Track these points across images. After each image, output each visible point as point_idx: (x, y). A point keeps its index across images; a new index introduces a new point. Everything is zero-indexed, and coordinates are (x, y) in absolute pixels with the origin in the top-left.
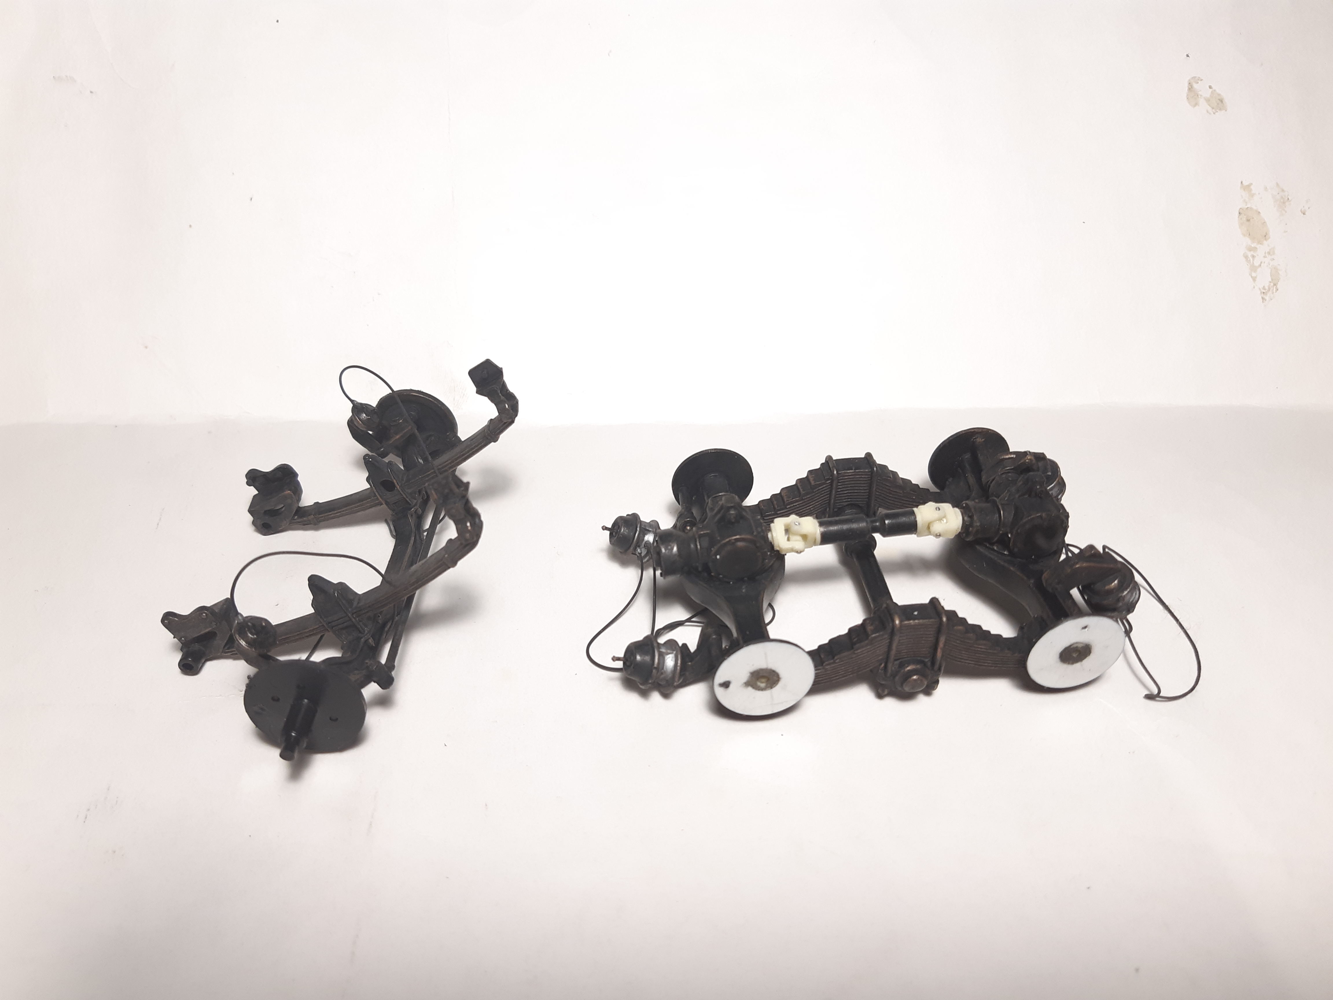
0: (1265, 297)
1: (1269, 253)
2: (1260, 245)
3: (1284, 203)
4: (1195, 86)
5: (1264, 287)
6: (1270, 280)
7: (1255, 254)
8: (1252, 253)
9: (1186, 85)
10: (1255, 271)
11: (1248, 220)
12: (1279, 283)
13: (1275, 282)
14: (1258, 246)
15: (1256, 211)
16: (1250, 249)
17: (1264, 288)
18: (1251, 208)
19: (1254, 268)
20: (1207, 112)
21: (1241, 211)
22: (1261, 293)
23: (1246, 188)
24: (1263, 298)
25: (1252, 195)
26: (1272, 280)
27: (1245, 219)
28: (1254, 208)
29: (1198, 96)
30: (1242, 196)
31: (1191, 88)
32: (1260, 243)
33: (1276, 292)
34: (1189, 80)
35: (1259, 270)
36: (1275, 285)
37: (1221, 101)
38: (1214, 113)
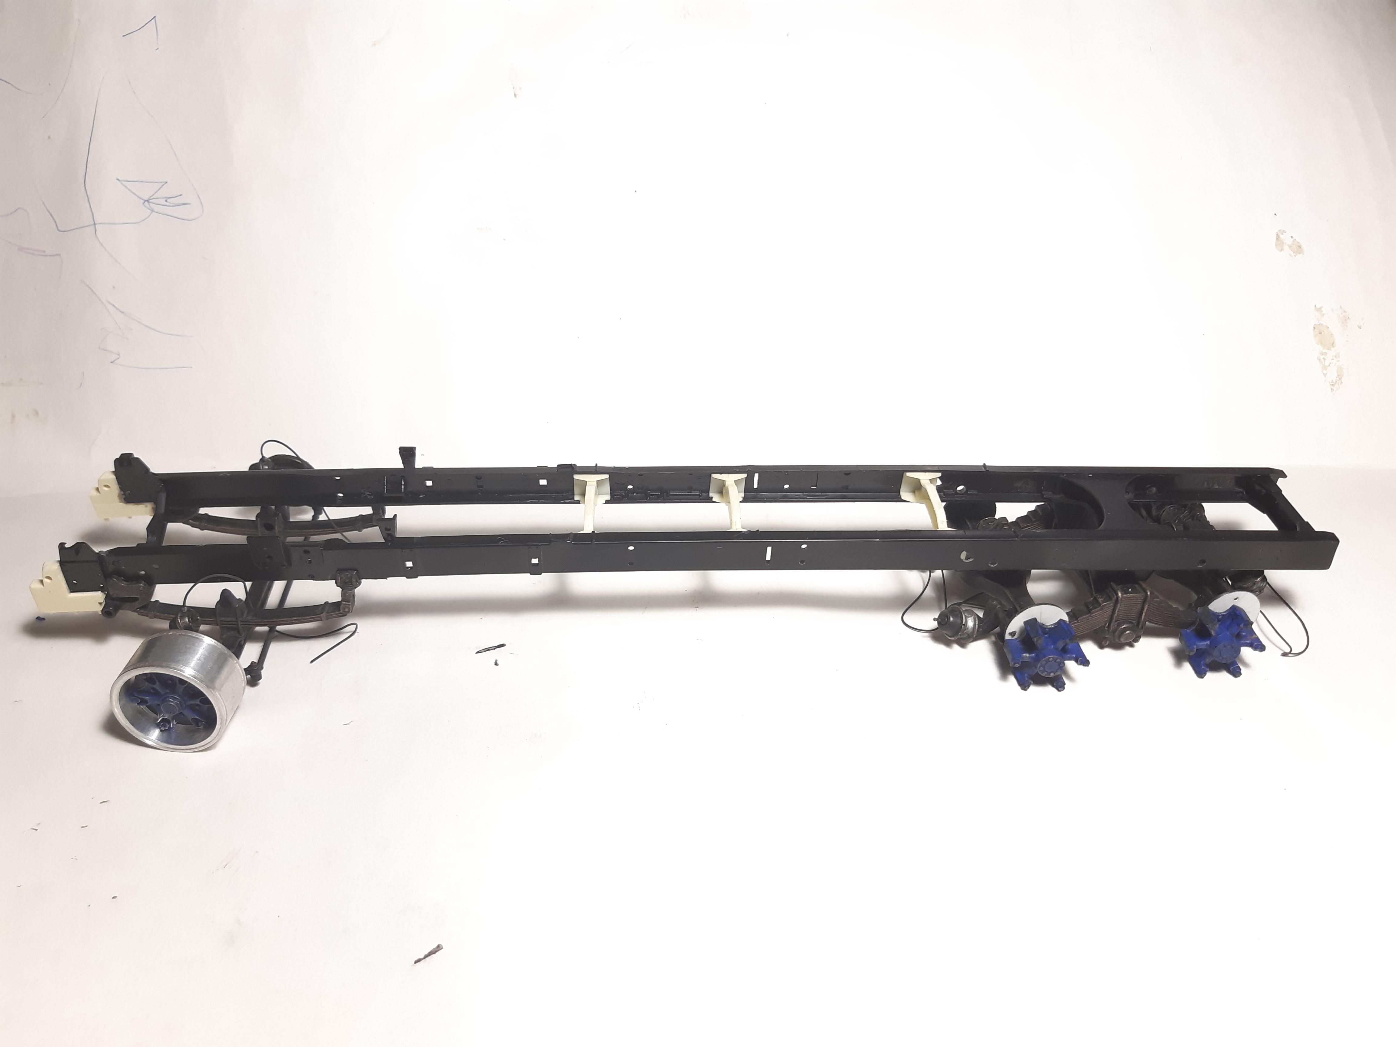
0: (1333, 388)
1: (1336, 357)
2: (1328, 351)
3: (1346, 320)
4: (1281, 236)
5: (1332, 380)
6: (1337, 376)
7: (1326, 358)
8: (1323, 356)
9: (1275, 236)
10: (1326, 369)
11: (1320, 333)
12: (1343, 378)
13: (1340, 377)
14: (1327, 351)
15: (1326, 326)
16: (1322, 354)
17: (1332, 382)
18: (1322, 324)
19: (1325, 368)
20: (1290, 255)
21: (1315, 327)
22: (1330, 385)
23: (1319, 310)
24: (1331, 389)
25: (1323, 315)
26: (1338, 375)
27: (1318, 332)
28: (1325, 324)
29: (1283, 243)
30: (1316, 316)
31: (1278, 238)
32: (1329, 349)
33: (1341, 384)
34: (1277, 233)
35: (1329, 368)
36: (1340, 379)
37: (1300, 247)
38: (1295, 256)
